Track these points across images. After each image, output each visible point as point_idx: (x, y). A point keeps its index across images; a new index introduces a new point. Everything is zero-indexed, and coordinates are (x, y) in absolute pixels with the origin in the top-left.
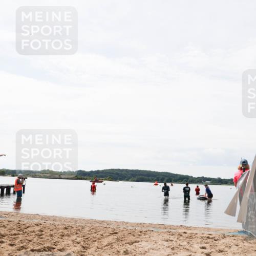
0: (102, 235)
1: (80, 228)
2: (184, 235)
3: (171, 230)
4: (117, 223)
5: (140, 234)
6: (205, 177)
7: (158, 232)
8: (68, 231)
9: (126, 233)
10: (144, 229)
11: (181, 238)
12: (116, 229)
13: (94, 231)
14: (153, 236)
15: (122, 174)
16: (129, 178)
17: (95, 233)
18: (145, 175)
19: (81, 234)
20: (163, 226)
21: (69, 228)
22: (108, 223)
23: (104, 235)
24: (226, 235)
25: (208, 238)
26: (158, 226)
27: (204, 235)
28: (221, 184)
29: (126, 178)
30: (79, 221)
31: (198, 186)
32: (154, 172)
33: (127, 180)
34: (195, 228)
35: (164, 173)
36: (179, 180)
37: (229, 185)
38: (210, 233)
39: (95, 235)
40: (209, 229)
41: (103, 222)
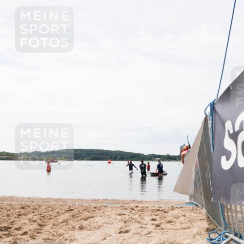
0: (58, 213)
1: (37, 207)
2: (136, 209)
3: (124, 205)
4: (73, 200)
5: (94, 209)
6: (155, 154)
7: (112, 207)
8: (25, 210)
9: (81, 209)
10: (99, 205)
11: (134, 211)
12: (71, 206)
13: (50, 209)
14: (107, 212)
15: (76, 154)
16: (84, 157)
17: (52, 211)
18: (98, 154)
19: (37, 213)
20: (117, 202)
21: (25, 208)
22: (64, 201)
23: (60, 212)
24: (174, 207)
25: (158, 210)
26: (112, 202)
27: (154, 208)
28: (170, 161)
29: (81, 158)
30: (36, 200)
31: (148, 163)
32: (108, 151)
33: (82, 159)
34: (147, 202)
35: (117, 151)
36: (131, 157)
37: (177, 161)
38: (160, 206)
39: (51, 213)
40: (159, 202)
41: (59, 200)
